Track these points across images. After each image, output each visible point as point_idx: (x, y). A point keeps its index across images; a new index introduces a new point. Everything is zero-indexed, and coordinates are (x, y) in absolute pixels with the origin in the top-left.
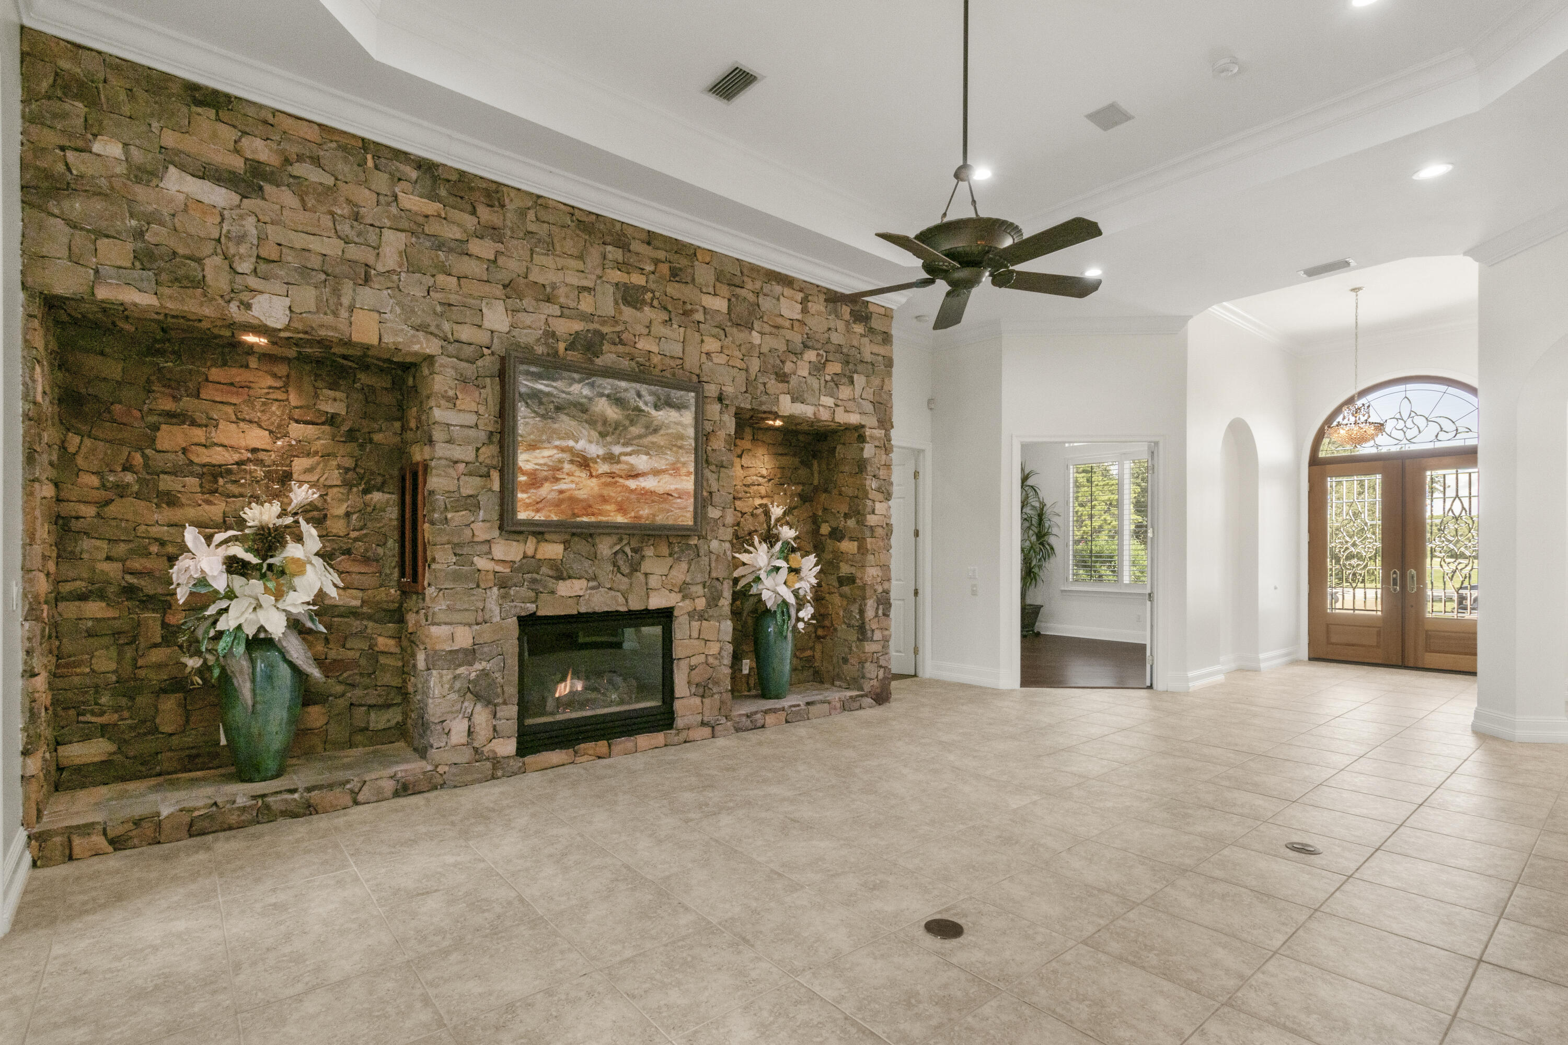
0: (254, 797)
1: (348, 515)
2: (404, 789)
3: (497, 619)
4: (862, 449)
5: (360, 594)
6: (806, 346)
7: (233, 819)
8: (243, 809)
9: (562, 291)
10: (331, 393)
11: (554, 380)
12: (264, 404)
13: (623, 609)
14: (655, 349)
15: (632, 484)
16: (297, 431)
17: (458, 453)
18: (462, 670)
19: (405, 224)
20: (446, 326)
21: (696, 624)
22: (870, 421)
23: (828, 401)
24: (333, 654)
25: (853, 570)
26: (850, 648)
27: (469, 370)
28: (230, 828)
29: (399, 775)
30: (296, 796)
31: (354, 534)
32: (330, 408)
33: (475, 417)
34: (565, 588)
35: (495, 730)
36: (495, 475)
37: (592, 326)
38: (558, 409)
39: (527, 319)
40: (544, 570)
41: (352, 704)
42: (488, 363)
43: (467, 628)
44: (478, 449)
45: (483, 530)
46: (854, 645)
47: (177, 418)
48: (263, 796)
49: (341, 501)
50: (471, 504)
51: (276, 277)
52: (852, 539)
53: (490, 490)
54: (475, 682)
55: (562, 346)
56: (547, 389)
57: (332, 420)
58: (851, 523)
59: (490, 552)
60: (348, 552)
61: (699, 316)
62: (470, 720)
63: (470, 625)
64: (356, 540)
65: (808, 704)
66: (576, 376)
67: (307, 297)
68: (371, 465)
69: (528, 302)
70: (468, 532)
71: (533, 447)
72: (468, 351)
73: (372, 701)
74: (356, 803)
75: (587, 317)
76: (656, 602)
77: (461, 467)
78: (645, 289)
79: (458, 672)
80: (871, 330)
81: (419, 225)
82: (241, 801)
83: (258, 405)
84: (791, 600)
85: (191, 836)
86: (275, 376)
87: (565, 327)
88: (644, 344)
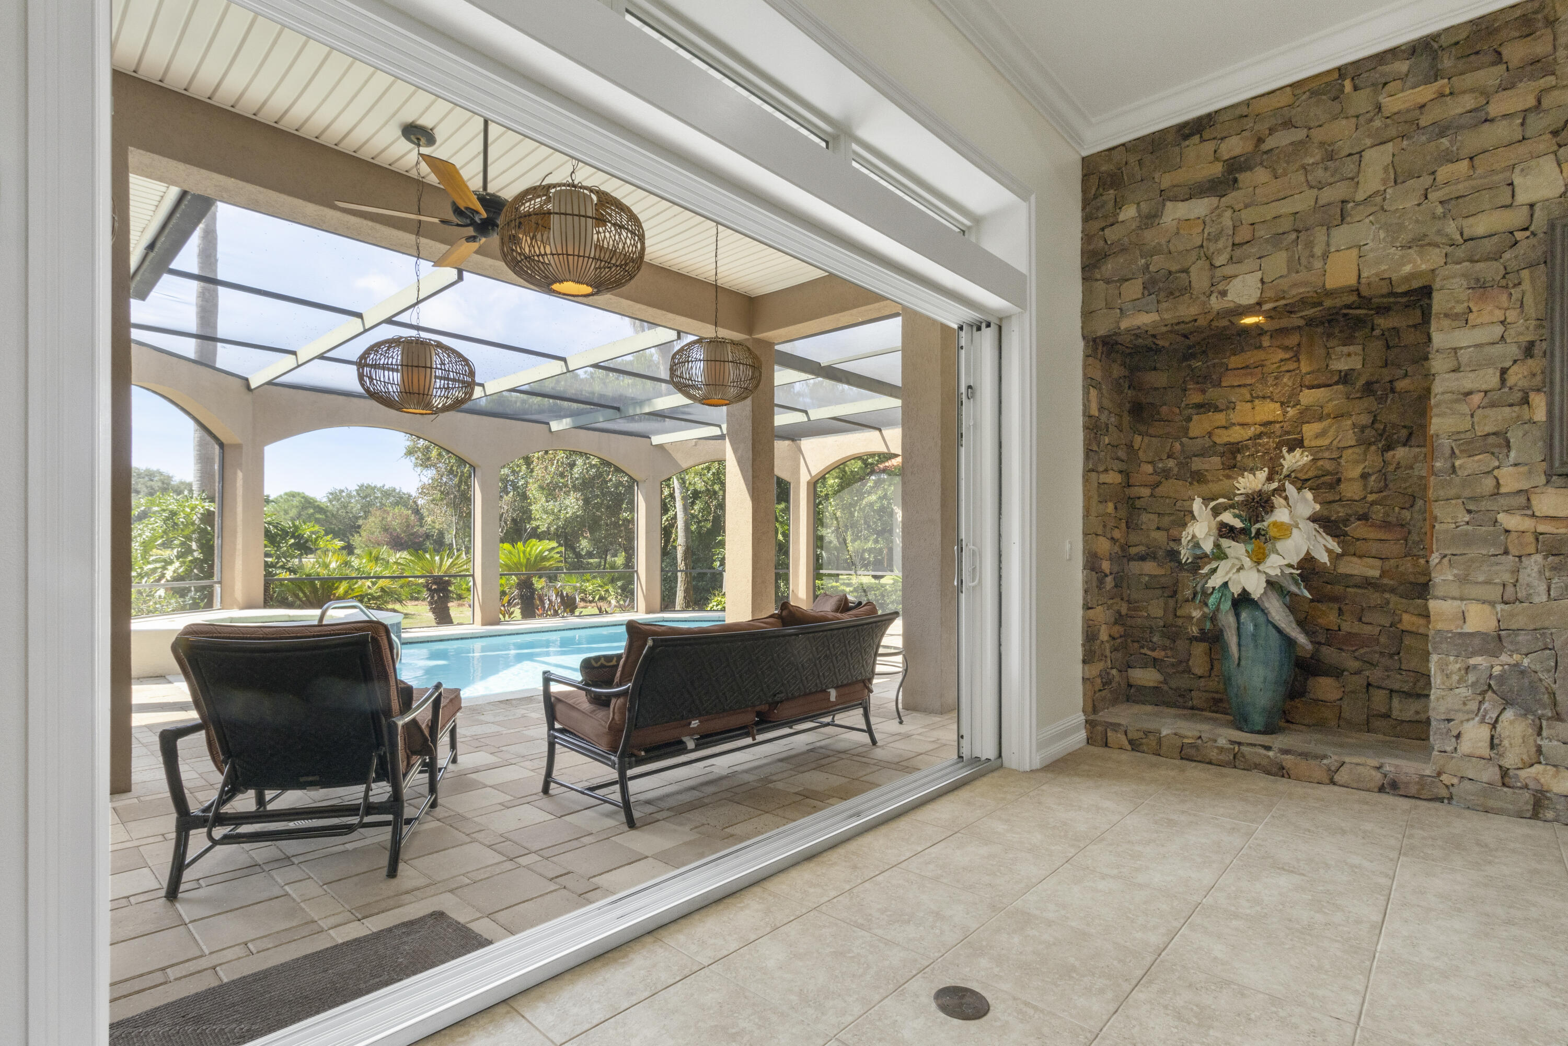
0: (1232, 742)
1: (1364, 476)
2: (1391, 787)
3: (1541, 597)
5: (1378, 563)
7: (1213, 755)
8: (1221, 750)
10: (1346, 349)
12: (1276, 378)
16: (1308, 397)
17: (1468, 381)
18: (1478, 660)
19: (1392, 132)
20: (1451, 228)
24: (1346, 627)
27: (1490, 270)
28: (1210, 763)
29: (1387, 768)
30: (1271, 754)
31: (1371, 498)
32: (1341, 365)
33: (1499, 330)
35: (1539, 750)
36: (1539, 400)
41: (1369, 685)
42: (1524, 250)
43: (1487, 607)
44: (1504, 371)
45: (1516, 476)
47: (1204, 407)
48: (1240, 744)
49: (1357, 462)
50: (1494, 443)
51: (1248, 257)
53: (1531, 422)
54: (1502, 679)
57: (1345, 378)
59: (1528, 506)
60: (1364, 517)
62: (1494, 726)
63: (1492, 604)
64: (1373, 503)
67: (1277, 263)
68: (1394, 418)
70: (1489, 483)
72: (1488, 246)
73: (1396, 686)
74: (1333, 782)
77: (1476, 399)
79: (1472, 661)
81: (1411, 122)
82: (1222, 742)
83: (1270, 381)
85: (1182, 758)
86: (1286, 348)
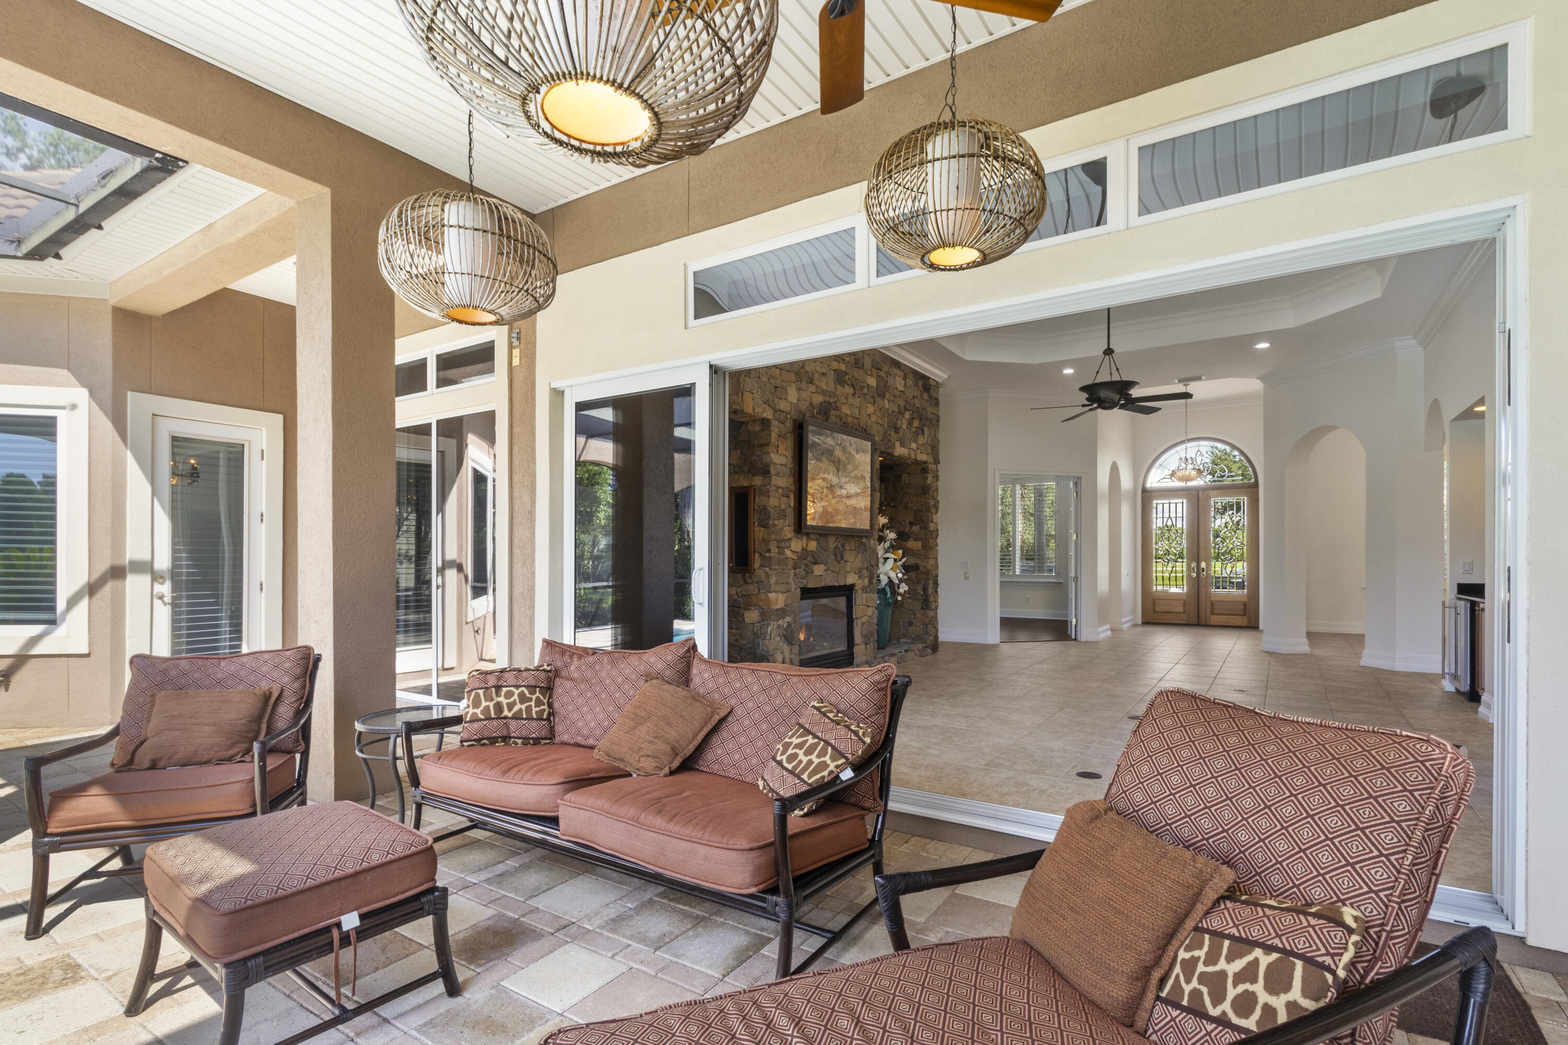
3: (793, 589)
4: (926, 478)
6: (906, 409)
9: (817, 376)
11: (820, 435)
13: (837, 584)
14: (849, 413)
15: (848, 502)
17: (779, 482)
18: (781, 622)
20: (776, 401)
21: (865, 595)
22: (930, 460)
23: (914, 446)
25: (918, 561)
26: (915, 614)
27: (783, 429)
33: (786, 459)
34: (818, 570)
35: (791, 661)
36: (792, 496)
37: (827, 398)
38: (823, 454)
39: (804, 395)
40: (810, 558)
42: (789, 424)
43: (782, 595)
44: (788, 480)
45: (788, 532)
46: (918, 612)
50: (782, 515)
52: (916, 540)
53: (794, 506)
54: (786, 630)
55: (815, 411)
56: (818, 441)
58: (916, 529)
59: (791, 546)
61: (866, 391)
62: (783, 654)
63: (784, 593)
65: (906, 651)
66: (829, 432)
69: (804, 384)
70: (782, 534)
71: (813, 479)
72: (783, 416)
75: (824, 393)
76: (851, 579)
77: (780, 491)
78: (846, 373)
79: (779, 623)
80: (930, 396)
84: (896, 581)
87: (818, 399)
88: (845, 410)
